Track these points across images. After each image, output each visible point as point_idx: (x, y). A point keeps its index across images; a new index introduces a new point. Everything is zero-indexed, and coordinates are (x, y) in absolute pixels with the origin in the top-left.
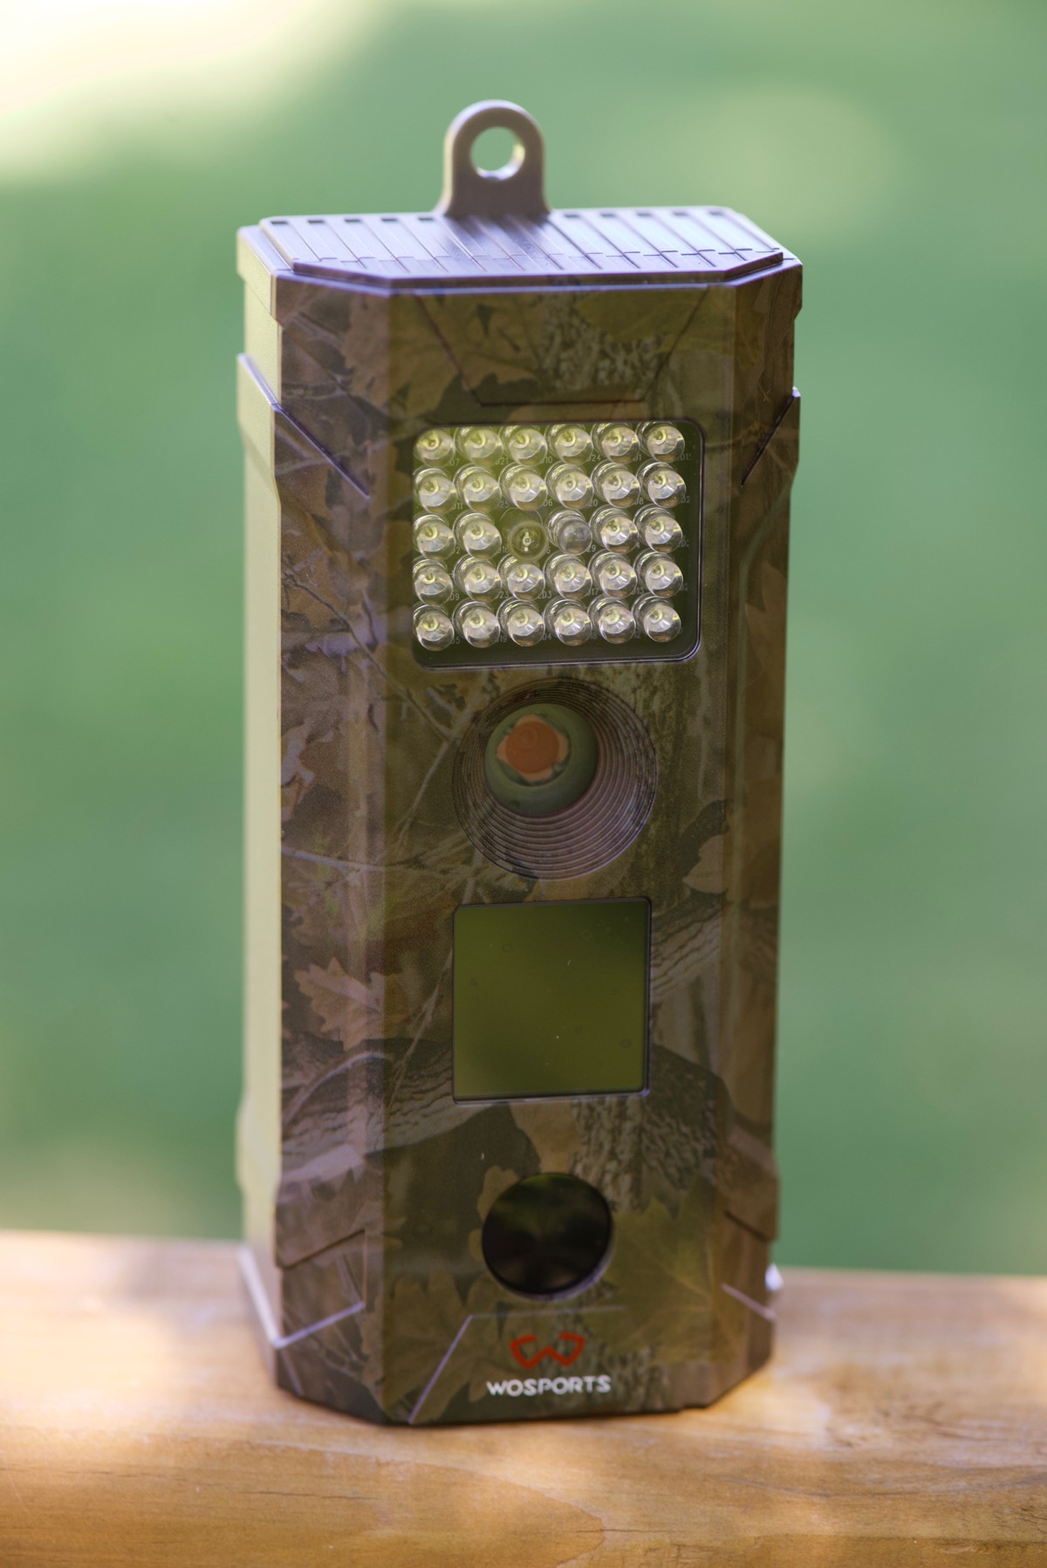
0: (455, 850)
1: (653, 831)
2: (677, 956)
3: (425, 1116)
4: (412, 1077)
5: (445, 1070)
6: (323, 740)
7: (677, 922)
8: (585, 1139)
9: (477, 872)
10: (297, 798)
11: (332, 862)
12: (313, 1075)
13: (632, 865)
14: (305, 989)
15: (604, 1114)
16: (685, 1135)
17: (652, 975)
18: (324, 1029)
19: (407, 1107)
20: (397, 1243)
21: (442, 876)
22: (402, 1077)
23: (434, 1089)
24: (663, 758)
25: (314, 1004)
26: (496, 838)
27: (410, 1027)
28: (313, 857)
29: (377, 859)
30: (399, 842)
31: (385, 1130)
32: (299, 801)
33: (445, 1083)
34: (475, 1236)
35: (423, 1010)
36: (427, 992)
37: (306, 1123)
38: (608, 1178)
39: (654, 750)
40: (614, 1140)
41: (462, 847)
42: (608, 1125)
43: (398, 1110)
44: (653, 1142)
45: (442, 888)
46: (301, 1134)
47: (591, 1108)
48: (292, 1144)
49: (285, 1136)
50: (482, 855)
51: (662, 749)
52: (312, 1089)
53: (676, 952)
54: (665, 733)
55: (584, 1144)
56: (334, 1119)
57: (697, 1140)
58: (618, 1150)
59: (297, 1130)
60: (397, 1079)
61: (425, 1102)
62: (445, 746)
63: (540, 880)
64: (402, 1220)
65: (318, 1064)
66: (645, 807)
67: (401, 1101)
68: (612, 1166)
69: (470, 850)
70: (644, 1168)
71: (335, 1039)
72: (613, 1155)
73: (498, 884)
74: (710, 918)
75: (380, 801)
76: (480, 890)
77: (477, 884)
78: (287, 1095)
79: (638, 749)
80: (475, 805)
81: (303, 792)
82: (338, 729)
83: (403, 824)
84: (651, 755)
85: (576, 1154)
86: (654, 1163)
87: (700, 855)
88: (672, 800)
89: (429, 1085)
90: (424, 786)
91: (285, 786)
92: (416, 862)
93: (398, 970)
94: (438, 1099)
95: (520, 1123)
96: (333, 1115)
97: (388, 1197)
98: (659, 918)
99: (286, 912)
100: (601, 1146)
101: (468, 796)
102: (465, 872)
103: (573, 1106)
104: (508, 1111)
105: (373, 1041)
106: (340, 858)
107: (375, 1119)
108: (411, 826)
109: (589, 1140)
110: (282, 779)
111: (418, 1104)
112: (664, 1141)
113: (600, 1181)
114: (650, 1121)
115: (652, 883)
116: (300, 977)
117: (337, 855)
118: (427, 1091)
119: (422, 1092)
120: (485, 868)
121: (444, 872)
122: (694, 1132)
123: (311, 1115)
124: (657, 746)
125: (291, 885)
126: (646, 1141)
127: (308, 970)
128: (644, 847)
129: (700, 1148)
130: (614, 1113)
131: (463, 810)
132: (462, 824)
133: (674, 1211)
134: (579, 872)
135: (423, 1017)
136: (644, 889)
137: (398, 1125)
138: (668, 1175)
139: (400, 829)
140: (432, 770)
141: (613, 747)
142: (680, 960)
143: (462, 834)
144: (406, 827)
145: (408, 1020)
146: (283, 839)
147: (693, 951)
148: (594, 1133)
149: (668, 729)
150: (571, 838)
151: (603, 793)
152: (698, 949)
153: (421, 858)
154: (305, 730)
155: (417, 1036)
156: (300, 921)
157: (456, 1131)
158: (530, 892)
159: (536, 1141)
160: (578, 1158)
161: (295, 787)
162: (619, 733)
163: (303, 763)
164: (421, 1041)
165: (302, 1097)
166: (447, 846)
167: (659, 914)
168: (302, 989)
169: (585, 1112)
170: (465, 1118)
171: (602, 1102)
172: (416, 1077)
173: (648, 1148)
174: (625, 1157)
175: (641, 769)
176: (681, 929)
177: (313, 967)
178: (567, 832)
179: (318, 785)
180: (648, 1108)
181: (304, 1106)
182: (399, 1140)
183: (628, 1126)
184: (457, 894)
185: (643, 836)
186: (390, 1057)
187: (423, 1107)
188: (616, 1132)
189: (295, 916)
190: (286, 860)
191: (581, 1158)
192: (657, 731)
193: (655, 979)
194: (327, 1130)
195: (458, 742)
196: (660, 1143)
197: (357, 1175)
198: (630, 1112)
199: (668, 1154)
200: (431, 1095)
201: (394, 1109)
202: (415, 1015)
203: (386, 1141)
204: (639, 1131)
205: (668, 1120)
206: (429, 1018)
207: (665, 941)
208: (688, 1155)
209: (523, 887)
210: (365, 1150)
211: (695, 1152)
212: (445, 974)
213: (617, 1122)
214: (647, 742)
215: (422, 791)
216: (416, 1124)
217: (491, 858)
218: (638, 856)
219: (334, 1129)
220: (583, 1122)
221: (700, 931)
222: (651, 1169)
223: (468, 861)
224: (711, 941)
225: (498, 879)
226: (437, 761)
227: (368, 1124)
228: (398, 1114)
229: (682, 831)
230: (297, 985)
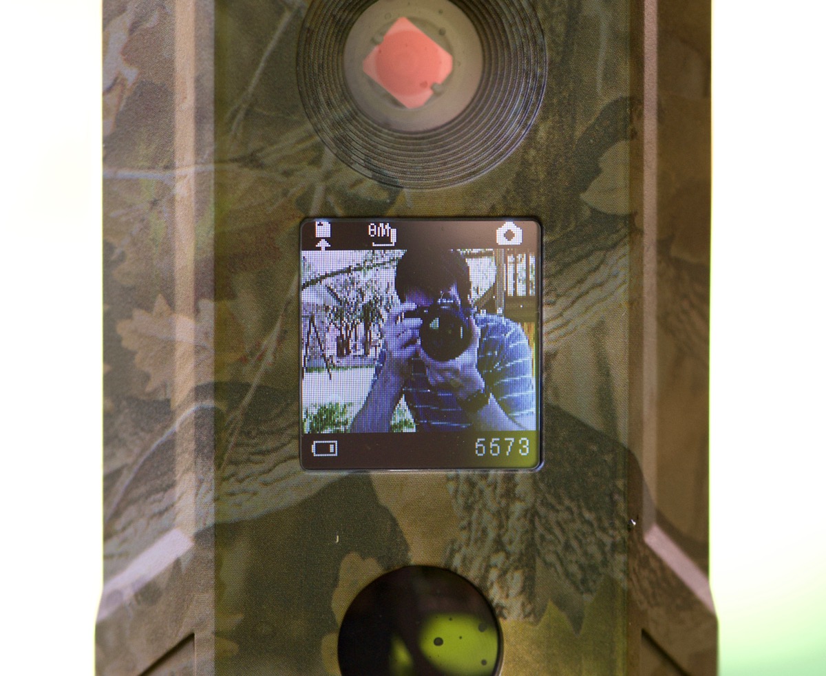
0: (300, 146)
1: (542, 134)
2: (575, 293)
3: (265, 484)
4: (249, 433)
5: (289, 426)
6: (148, 25)
7: (574, 249)
8: (464, 523)
9: (327, 176)
10: (119, 103)
11: (157, 175)
12: (136, 450)
13: (518, 174)
14: (128, 343)
15: (488, 492)
16: (590, 524)
17: (545, 317)
18: (149, 389)
19: (243, 471)
20: (231, 646)
21: (285, 179)
22: (236, 432)
23: (276, 449)
24: (554, 41)
25: (138, 358)
26: (354, 143)
27: (247, 369)
28: (137, 174)
29: (205, 157)
30: (233, 133)
31: (216, 499)
32: (122, 108)
33: (289, 442)
34: (330, 642)
35: (263, 347)
36: (267, 324)
37: (132, 511)
38: (494, 574)
39: (542, 31)
40: (500, 526)
41: (308, 144)
42: (493, 506)
43: (233, 475)
44: (550, 530)
45: (285, 194)
46: (124, 529)
47: (471, 483)
48: (115, 541)
49: (108, 536)
50: (333, 155)
51: (552, 30)
52: (136, 468)
53: (574, 287)
54: (555, 10)
55: (464, 528)
56: (160, 501)
57: (604, 530)
58: (505, 539)
59: (118, 525)
60: (231, 434)
61: (265, 466)
62: (287, 17)
63: (405, 190)
64: (239, 617)
65: (142, 434)
66: (534, 105)
67: (235, 463)
68: (499, 559)
69: (318, 148)
70: (539, 563)
71: (161, 398)
72: (499, 545)
73: (353, 191)
74: (614, 246)
75: (209, 83)
76: (331, 199)
77: (327, 190)
78: (110, 479)
79: (526, 36)
80: (329, 103)
81: (127, 94)
82: (164, 8)
83: (237, 111)
84: (539, 41)
85: (453, 542)
86: (551, 558)
87: (601, 165)
88: (566, 94)
89: (270, 444)
90: (262, 65)
91: (107, 91)
92: (251, 160)
93: (232, 296)
94: (282, 462)
95: (384, 498)
96: (159, 496)
97: (219, 586)
98: (552, 243)
99: (108, 248)
100: (484, 531)
101: (319, 89)
102: (313, 174)
103: (448, 479)
104: (369, 482)
105: (201, 387)
106: (166, 168)
107: (205, 486)
108: (246, 114)
109: (470, 524)
110: (104, 84)
111: (257, 468)
112: (563, 530)
113: (484, 578)
114: (544, 503)
115: (543, 198)
116: (123, 328)
117: (162, 165)
118: (268, 452)
119: (262, 453)
120: (337, 171)
121: (287, 174)
122: (599, 519)
123: (134, 501)
124: (545, 27)
125: (112, 214)
126: (540, 530)
127: (130, 317)
128: (533, 152)
129: (607, 540)
130: (499, 491)
131: (312, 102)
132: (309, 117)
133: (577, 621)
134: (453, 182)
135: (261, 358)
136: (533, 205)
137: (232, 494)
138: (568, 574)
139: (233, 117)
140: (271, 45)
141: (498, 43)
142: (578, 298)
143: (309, 126)
144: (240, 115)
145: (244, 360)
146: (105, 159)
147: (594, 287)
148: (475, 514)
149: (560, 6)
150: (448, 150)
151: (486, 102)
152: (601, 285)
153: (259, 155)
154: (127, 19)
155: (256, 381)
156: (122, 257)
157: (304, 504)
158: (392, 203)
159: (404, 524)
160: (456, 547)
161: (117, 90)
162: (504, 21)
163: (125, 60)
164: (259, 387)
165: (126, 479)
166: (290, 141)
167: (552, 238)
168: (124, 344)
169: (464, 488)
170: (316, 488)
171: (485, 477)
172: (254, 433)
173: (542, 538)
174: (515, 548)
175: (529, 61)
176: (579, 259)
177: (138, 314)
178: (442, 146)
179: (142, 82)
180: (542, 486)
181: (128, 491)
182: (233, 515)
183: (517, 508)
184: (303, 201)
185: (531, 139)
186: (223, 407)
187: (264, 473)
188: (502, 515)
189: (118, 251)
190: (108, 183)
191: (460, 548)
192: (545, 8)
193: (548, 321)
194: (153, 516)
195: (303, 13)
196: (557, 531)
197: (184, 565)
198: (519, 490)
199: (567, 547)
200: (273, 457)
201: (227, 473)
202: (252, 354)
203: (217, 513)
204: (531, 515)
205: (567, 502)
206: (269, 358)
207: (560, 272)
208: (593, 549)
209: (384, 196)
210: (193, 531)
211: (601, 545)
212: (289, 303)
213: (504, 502)
214: (534, 24)
215: (258, 72)
216: (255, 493)
217: (345, 158)
218: (525, 163)
219: (161, 513)
220: (461, 501)
221: (602, 262)
222: (548, 565)
223: (316, 162)
224: (616, 276)
225: (353, 185)
226: (277, 34)
227: (197, 495)
228: (232, 479)
229: (578, 134)
230: (119, 340)
